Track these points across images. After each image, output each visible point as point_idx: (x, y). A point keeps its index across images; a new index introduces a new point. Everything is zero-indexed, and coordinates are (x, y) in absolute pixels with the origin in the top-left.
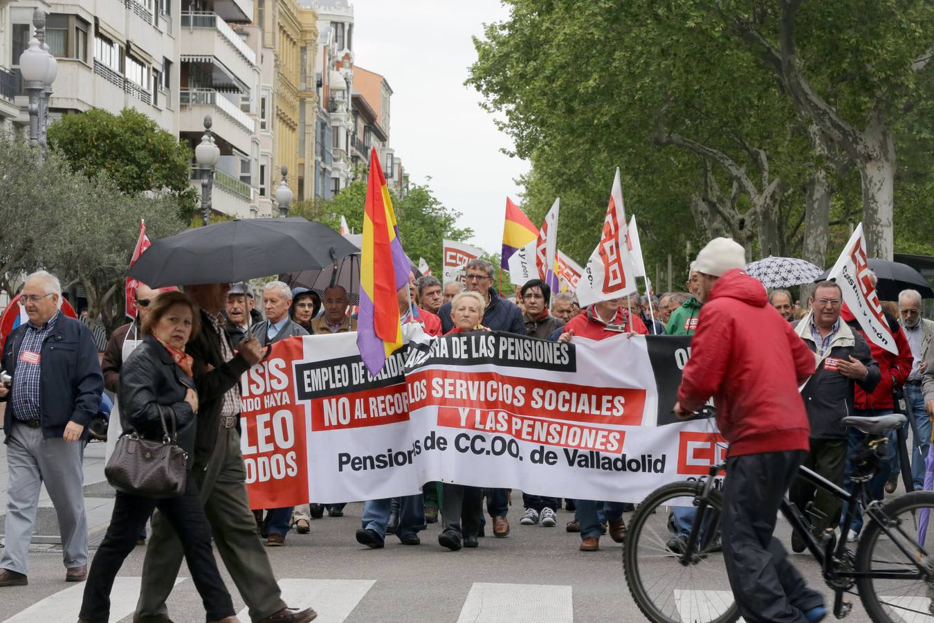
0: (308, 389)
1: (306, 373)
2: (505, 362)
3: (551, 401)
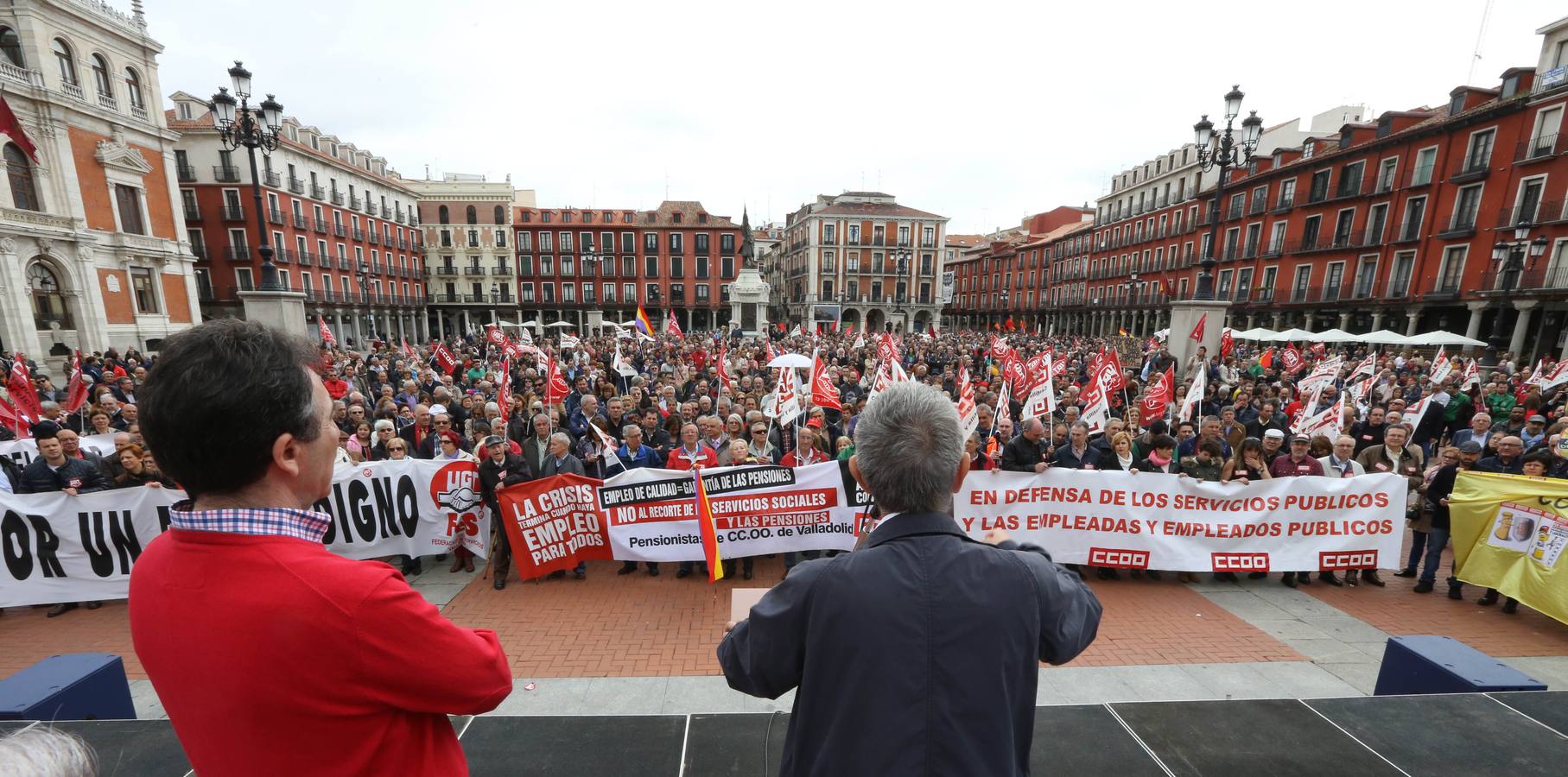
0: (607, 503)
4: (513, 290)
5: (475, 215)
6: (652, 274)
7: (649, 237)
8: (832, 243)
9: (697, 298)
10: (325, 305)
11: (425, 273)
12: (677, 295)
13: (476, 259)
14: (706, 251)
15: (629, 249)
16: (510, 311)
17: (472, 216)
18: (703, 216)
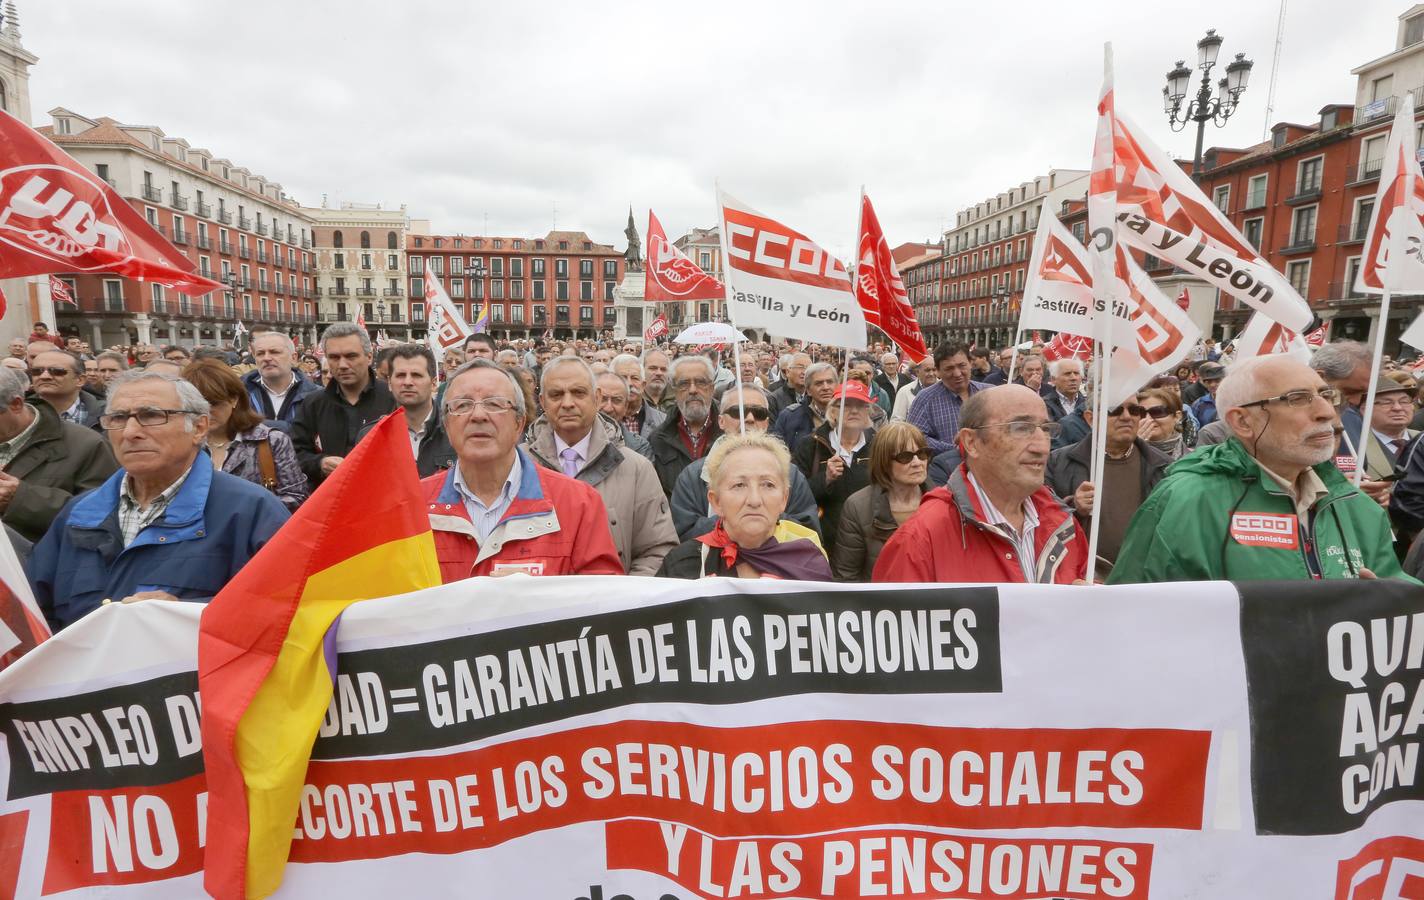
4: (404, 310)
5: (368, 241)
6: (539, 297)
7: (536, 262)
8: (708, 270)
9: (582, 319)
11: (316, 293)
12: (563, 316)
13: (368, 280)
14: (590, 276)
15: (517, 273)
16: (401, 330)
17: (365, 240)
18: (588, 244)
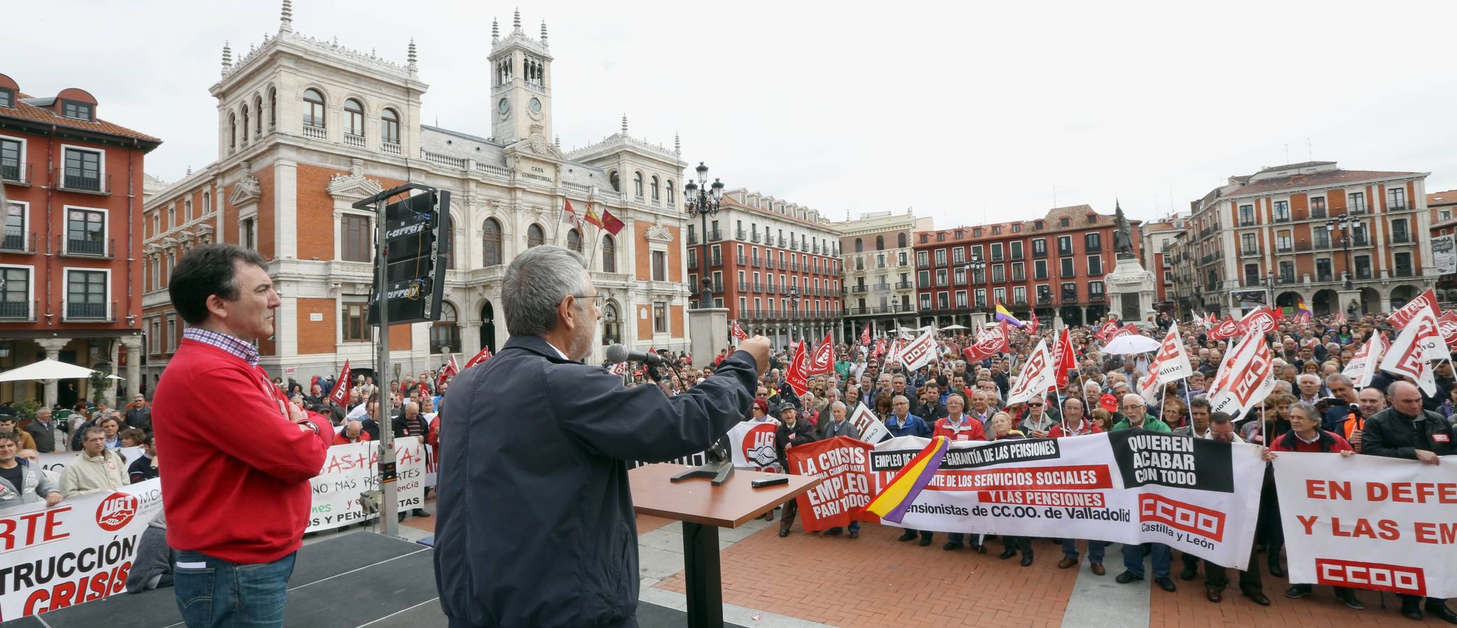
0: (877, 466)
1: (876, 457)
2: (1016, 460)
3: (1050, 479)
4: (913, 301)
5: (882, 243)
6: (1042, 275)
7: (1037, 243)
8: (1252, 224)
9: (1091, 295)
10: (769, 321)
11: (843, 292)
12: (1069, 294)
13: (883, 277)
14: (1098, 249)
15: (1017, 256)
16: (909, 318)
17: (880, 244)
18: (1092, 217)
